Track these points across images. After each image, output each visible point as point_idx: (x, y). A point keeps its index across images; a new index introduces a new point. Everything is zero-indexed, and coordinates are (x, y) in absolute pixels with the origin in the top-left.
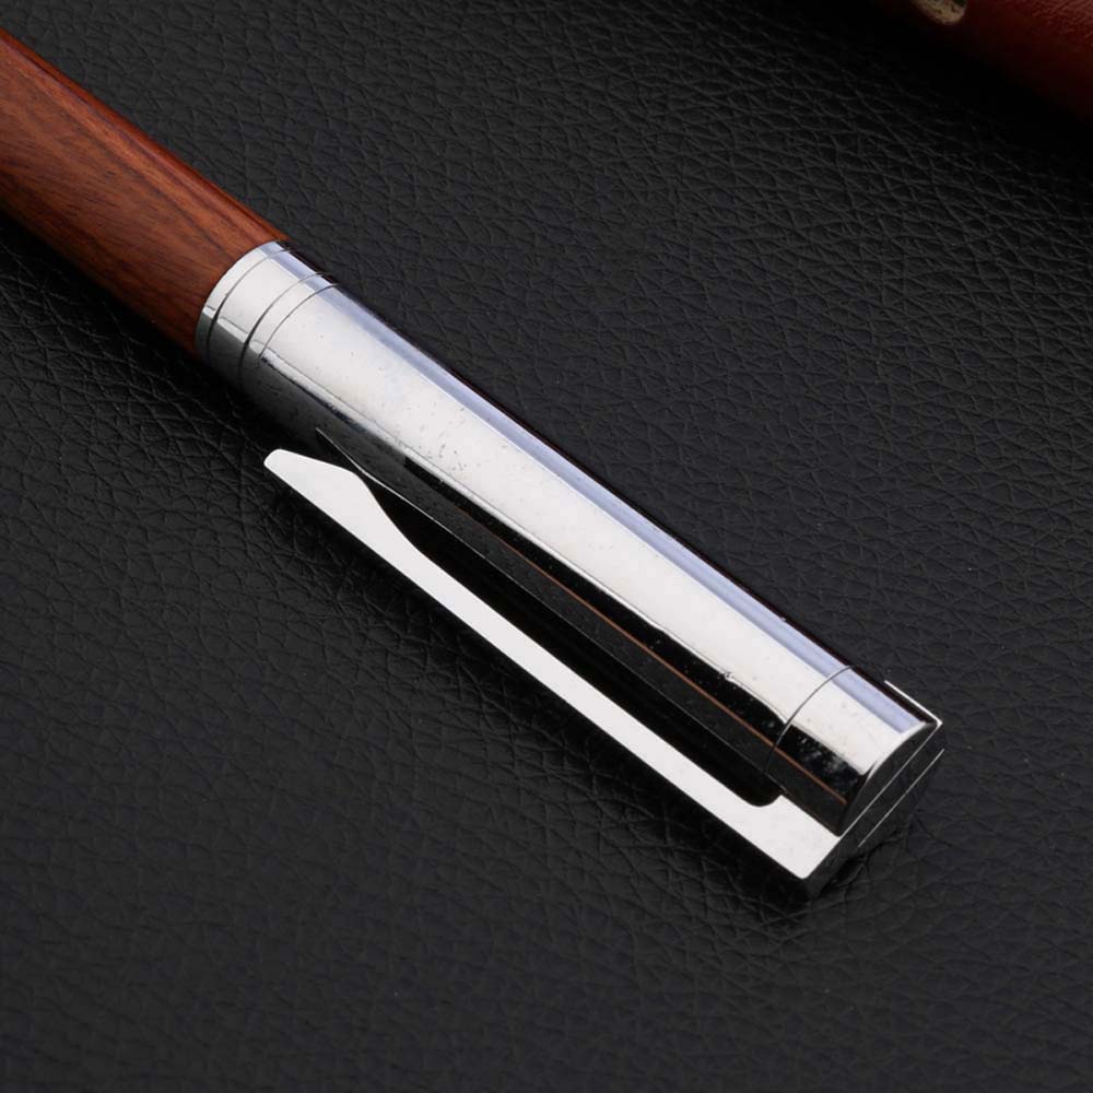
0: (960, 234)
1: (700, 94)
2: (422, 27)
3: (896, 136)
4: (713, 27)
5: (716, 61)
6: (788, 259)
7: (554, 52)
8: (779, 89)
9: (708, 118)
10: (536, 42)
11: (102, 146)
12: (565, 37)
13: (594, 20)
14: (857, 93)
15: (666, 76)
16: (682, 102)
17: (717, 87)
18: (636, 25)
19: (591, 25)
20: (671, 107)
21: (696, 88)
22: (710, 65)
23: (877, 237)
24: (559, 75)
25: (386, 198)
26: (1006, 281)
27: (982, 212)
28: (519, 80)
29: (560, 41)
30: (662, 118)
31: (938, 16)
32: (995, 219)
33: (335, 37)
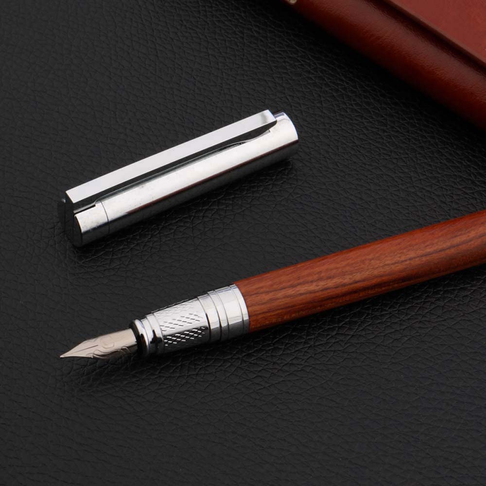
1: (465, 192)
2: (365, 164)
5: (470, 178)
7: (412, 174)
9: (468, 202)
10: (406, 170)
12: (416, 168)
13: (426, 161)
15: (452, 184)
16: (458, 195)
17: (470, 189)
18: (441, 163)
19: (425, 163)
20: (455, 197)
21: (464, 189)
22: (468, 179)
24: (414, 184)
28: (400, 186)
29: (413, 170)
30: (452, 202)
33: (335, 169)
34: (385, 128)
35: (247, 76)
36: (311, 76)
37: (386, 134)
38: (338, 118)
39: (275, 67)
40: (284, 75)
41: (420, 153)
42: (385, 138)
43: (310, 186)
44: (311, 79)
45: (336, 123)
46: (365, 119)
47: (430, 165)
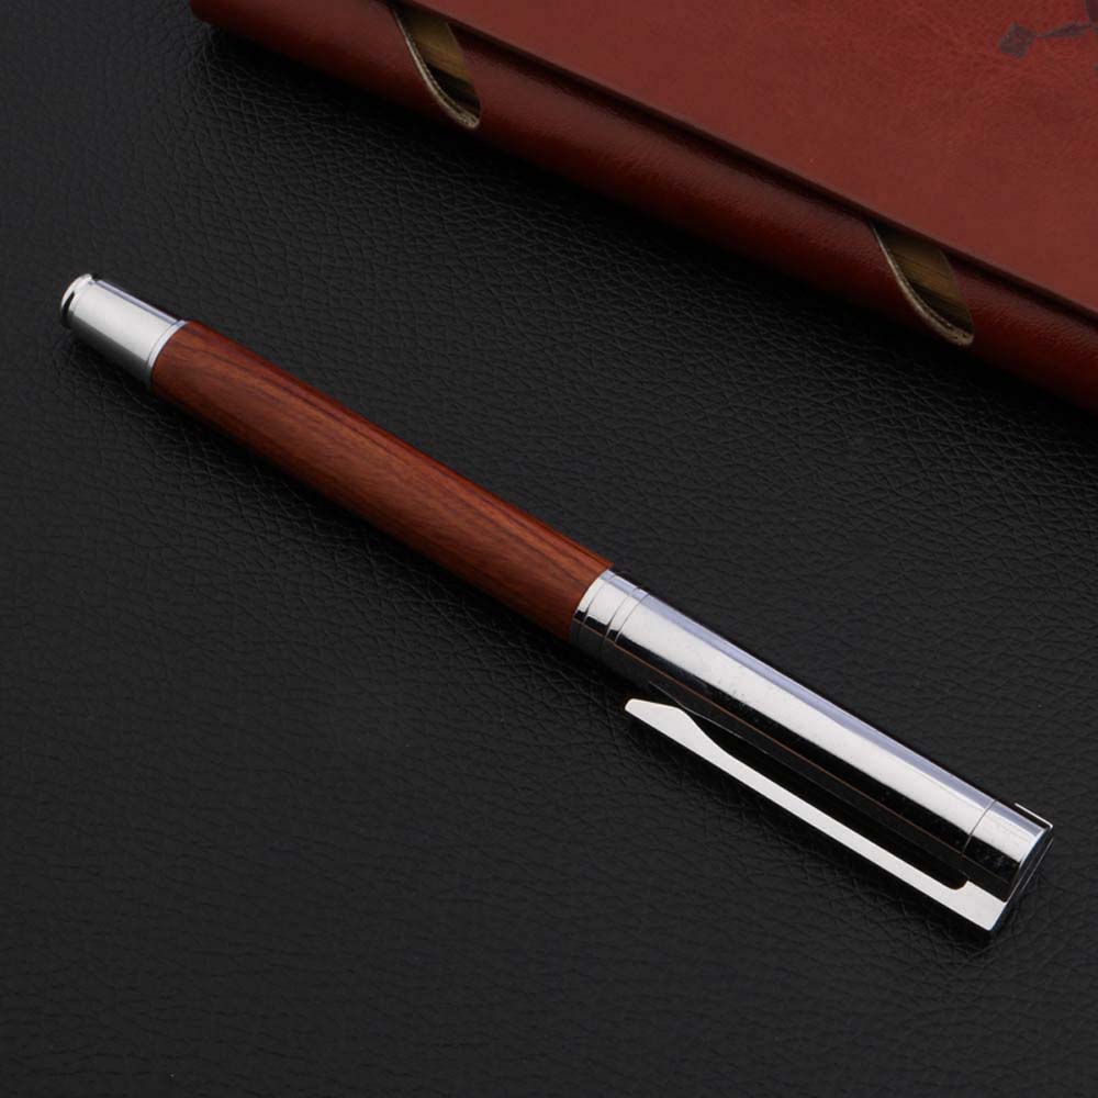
0: (990, 476)
1: (817, 403)
2: (641, 383)
3: (939, 413)
4: (815, 354)
5: (822, 378)
6: (893, 511)
7: (724, 387)
8: (863, 391)
9: (825, 419)
10: (714, 383)
11: (492, 521)
12: (728, 376)
13: (743, 361)
14: (910, 386)
15: (794, 393)
16: (808, 410)
17: (826, 395)
18: (769, 360)
19: (741, 365)
20: (803, 415)
21: (814, 399)
22: (819, 381)
23: (941, 486)
24: (730, 404)
25: (647, 507)
26: (1023, 505)
27: (1000, 459)
28: (707, 410)
29: (725, 379)
30: (798, 424)
31: (955, 340)
32: (1008, 462)
33: (591, 399)
34: (664, 316)
35: (415, 264)
36: (524, 246)
37: (668, 326)
38: (582, 310)
40: (477, 253)
41: (730, 350)
42: (667, 333)
43: (554, 435)
44: (526, 252)
45: (580, 320)
46: (629, 305)
47: (751, 367)
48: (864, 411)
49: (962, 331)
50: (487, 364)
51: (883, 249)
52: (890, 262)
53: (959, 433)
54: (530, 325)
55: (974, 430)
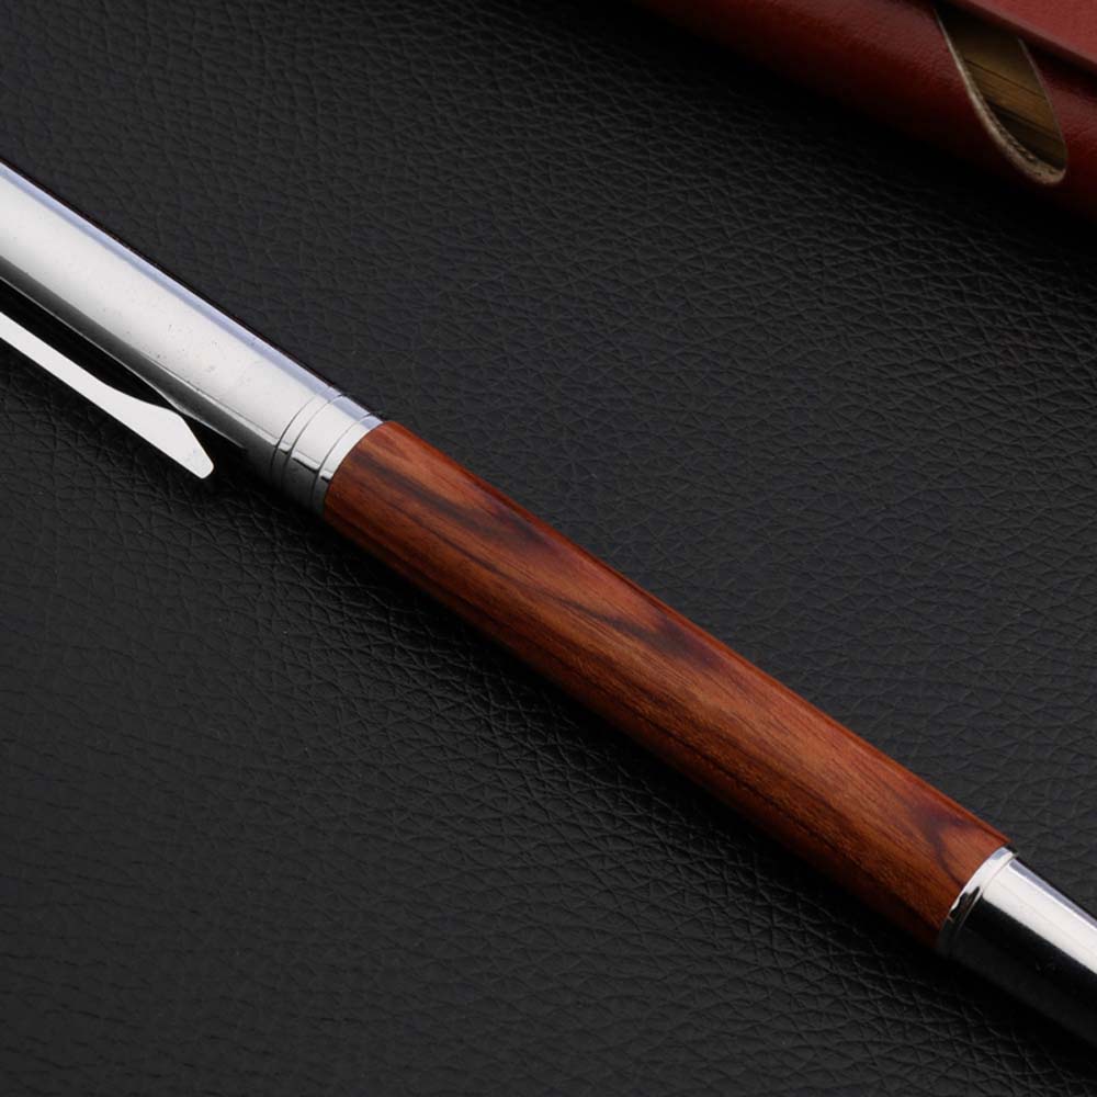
0: (1075, 357)
1: (847, 251)
2: (615, 209)
3: (1008, 275)
4: (843, 190)
5: (852, 220)
6: (945, 388)
7: (724, 222)
8: (909, 241)
9: (856, 270)
10: (710, 216)
12: (730, 209)
13: (750, 193)
14: (970, 240)
15: (816, 237)
16: (834, 258)
17: (858, 243)
18: (785, 194)
19: (748, 197)
20: (827, 263)
21: (843, 246)
22: (849, 225)
23: (1011, 364)
24: (732, 243)
25: (619, 360)
27: (1088, 336)
28: (700, 249)
29: (726, 213)
30: (821, 273)
31: (1039, 178)
33: (549, 223)
34: (647, 130)
35: (318, 41)
36: (463, 32)
37: (651, 143)
38: (539, 115)
39: (381, 18)
40: (402, 35)
41: (733, 178)
42: (651, 152)
43: (496, 263)
44: (465, 38)
45: (537, 126)
46: (600, 114)
47: (761, 202)
48: (909, 266)
49: (1048, 166)
50: (411, 169)
51: (952, 50)
52: (960, 67)
53: (1035, 302)
54: (468, 126)
55: (1054, 299)
